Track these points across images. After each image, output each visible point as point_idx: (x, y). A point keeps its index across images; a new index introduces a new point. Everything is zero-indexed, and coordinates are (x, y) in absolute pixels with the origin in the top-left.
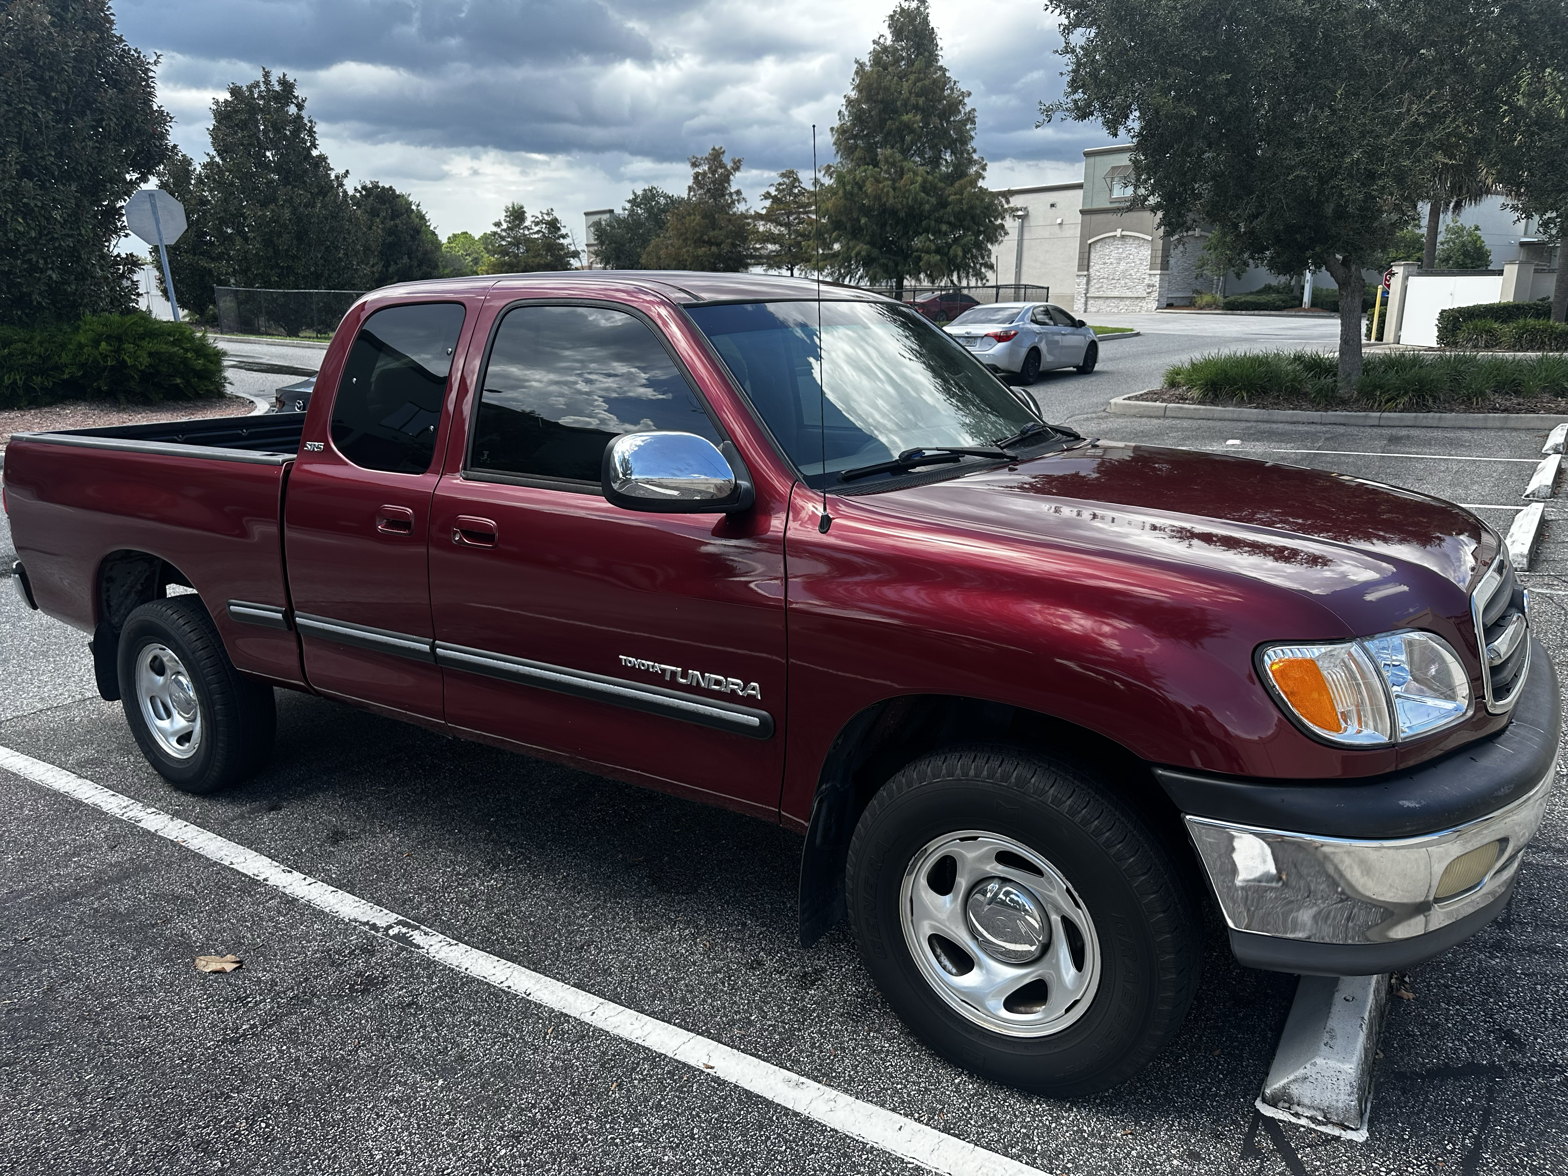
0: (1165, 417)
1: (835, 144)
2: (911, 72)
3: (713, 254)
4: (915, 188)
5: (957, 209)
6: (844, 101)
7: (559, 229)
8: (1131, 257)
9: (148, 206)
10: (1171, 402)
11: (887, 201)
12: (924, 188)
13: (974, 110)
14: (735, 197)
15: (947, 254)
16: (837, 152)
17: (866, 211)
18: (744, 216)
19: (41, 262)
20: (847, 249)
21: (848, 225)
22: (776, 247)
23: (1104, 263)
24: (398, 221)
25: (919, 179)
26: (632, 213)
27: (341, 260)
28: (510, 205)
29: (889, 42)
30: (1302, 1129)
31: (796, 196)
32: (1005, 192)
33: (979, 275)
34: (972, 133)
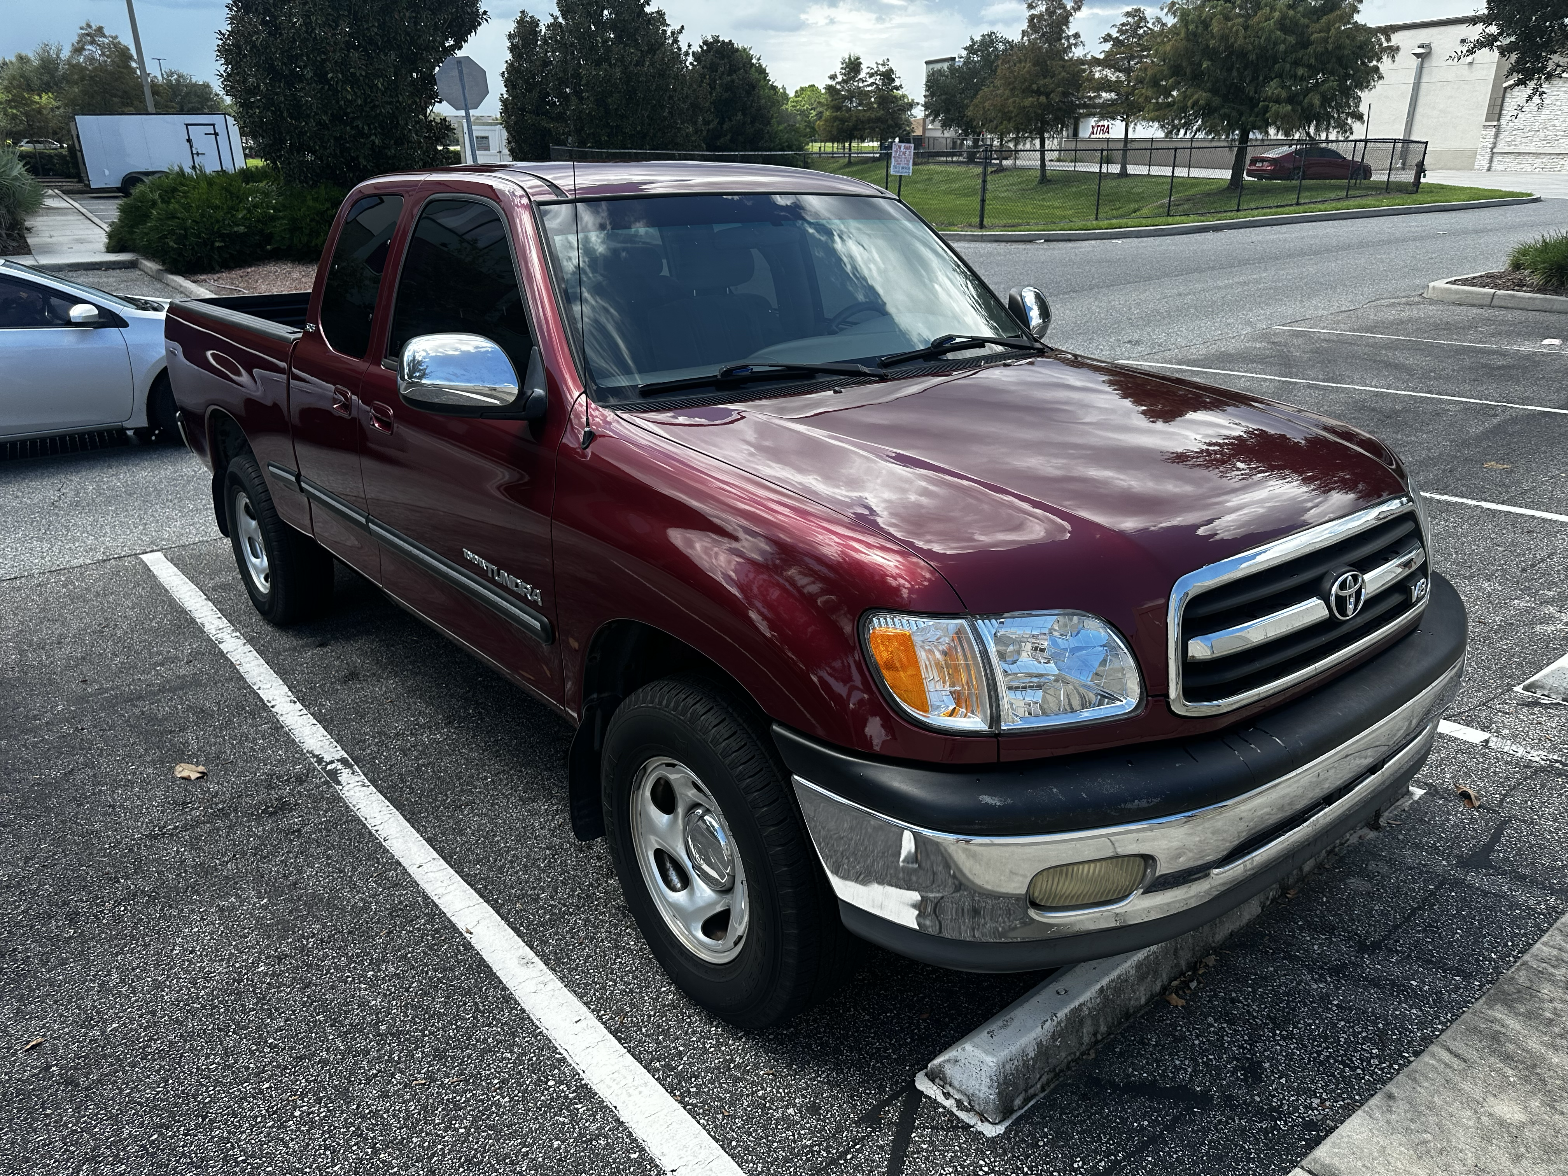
0: (1490, 306)
3: (1040, 104)
4: (1271, 25)
5: (1320, 49)
7: (893, 80)
9: (455, 73)
10: (1503, 288)
11: (1235, 41)
12: (1281, 26)
14: (1072, 41)
15: (1300, 103)
17: (1210, 54)
18: (1081, 62)
19: (366, 128)
20: (1185, 97)
21: (1188, 71)
22: (1113, 95)
24: (734, 76)
25: (1278, 14)
26: (967, 61)
27: (665, 118)
28: (847, 57)
30: (941, 1110)
31: (1140, 37)
32: (1386, 27)
33: (1343, 127)
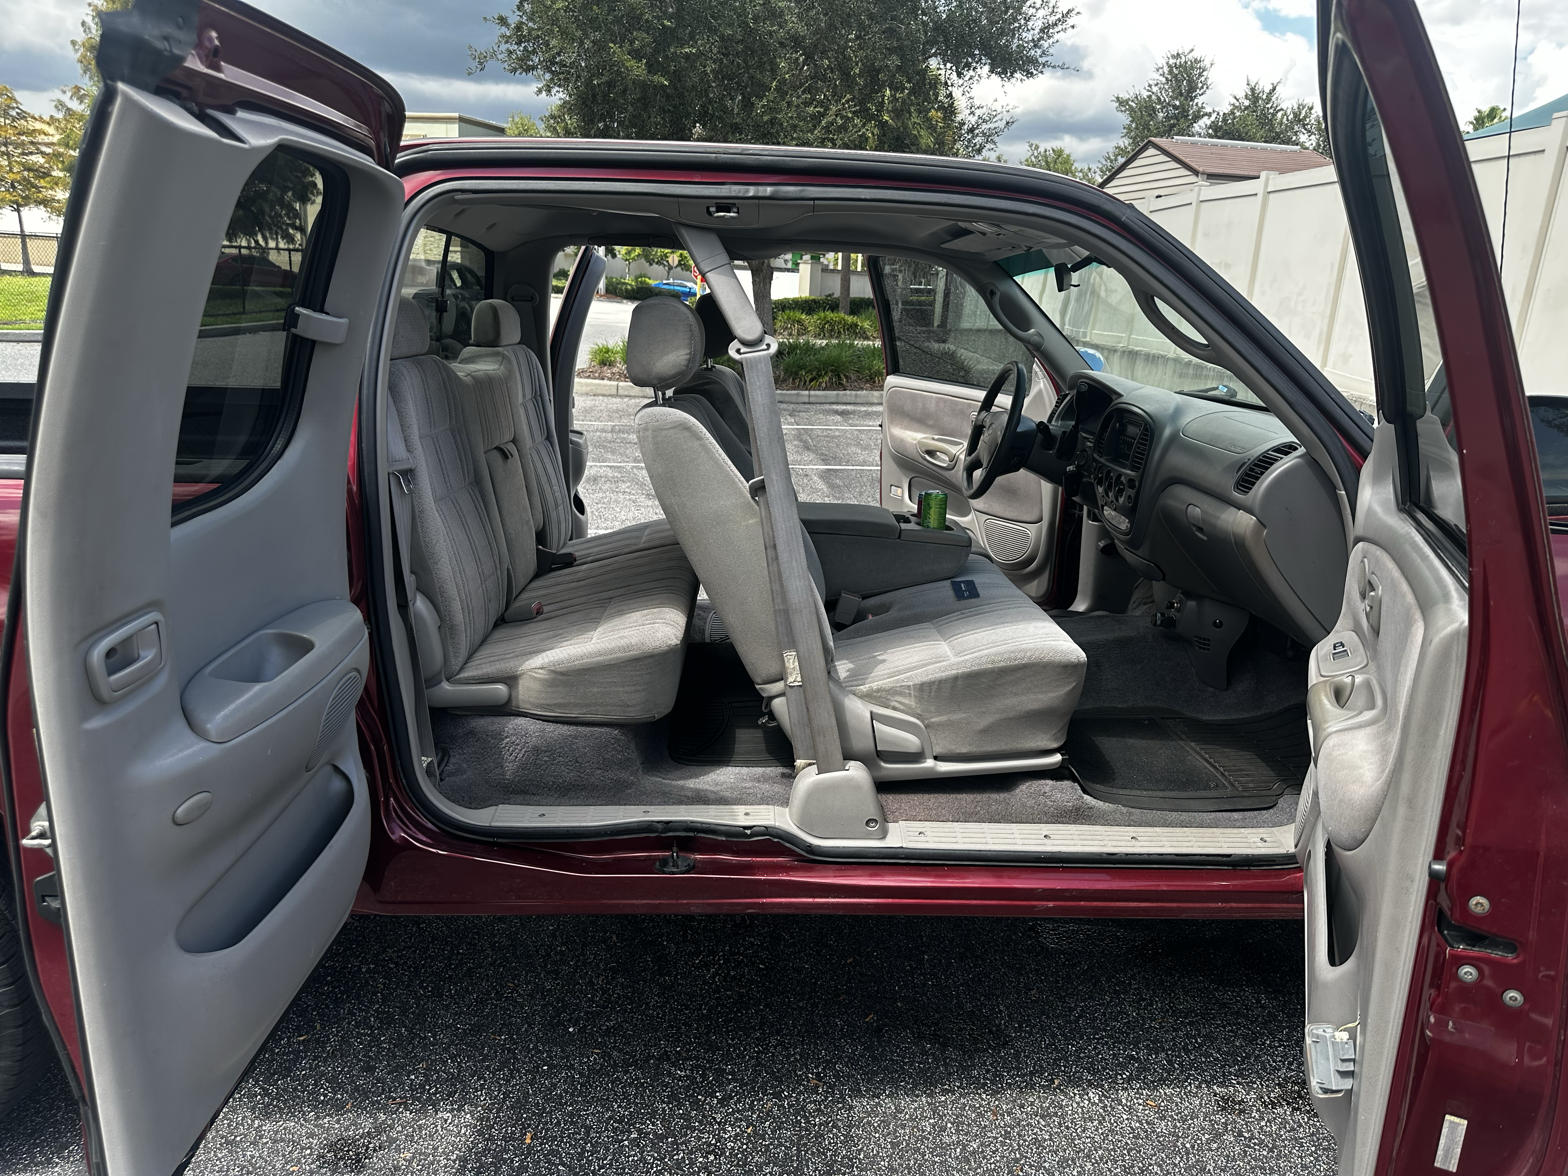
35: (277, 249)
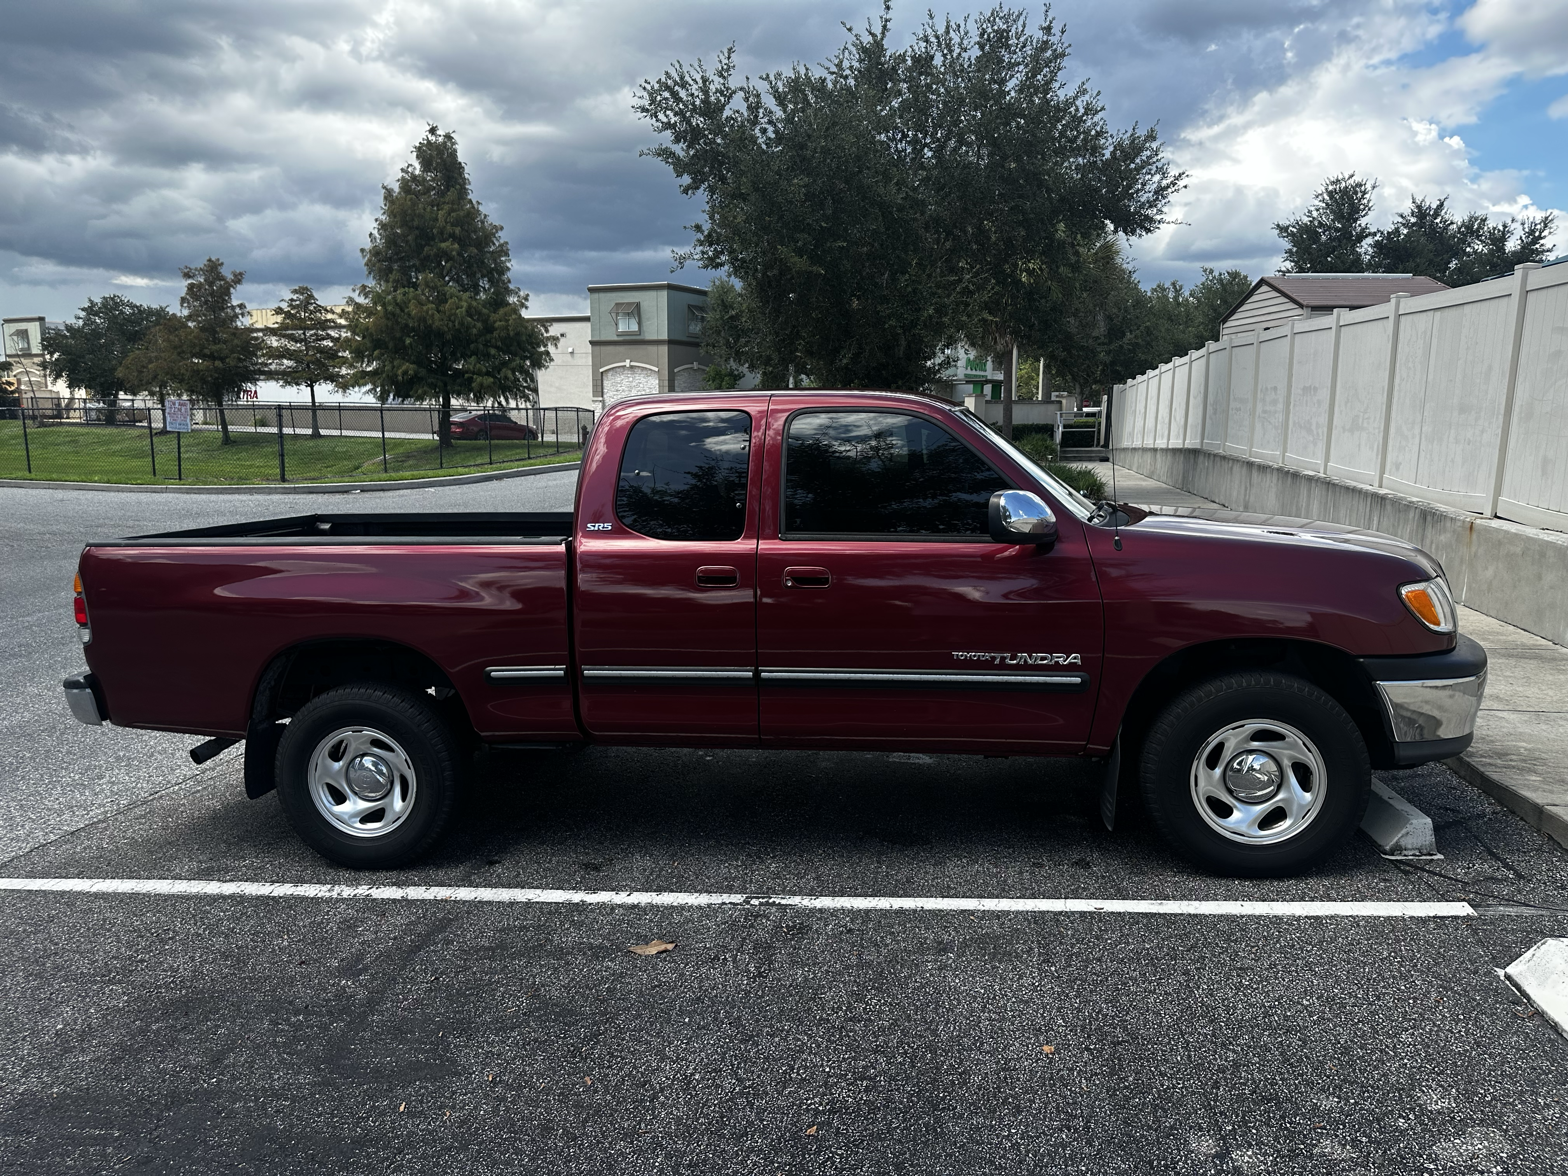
1: (367, 264)
2: (444, 203)
4: (461, 312)
6: (376, 225)
8: (641, 385)
12: (469, 313)
13: (507, 243)
16: (370, 273)
18: (249, 330)
21: (392, 345)
22: (292, 363)
23: (617, 391)
25: (465, 304)
29: (417, 172)
30: (1411, 861)
31: (312, 312)
32: (541, 320)
33: (527, 398)
34: (509, 265)
35: (518, 409)
